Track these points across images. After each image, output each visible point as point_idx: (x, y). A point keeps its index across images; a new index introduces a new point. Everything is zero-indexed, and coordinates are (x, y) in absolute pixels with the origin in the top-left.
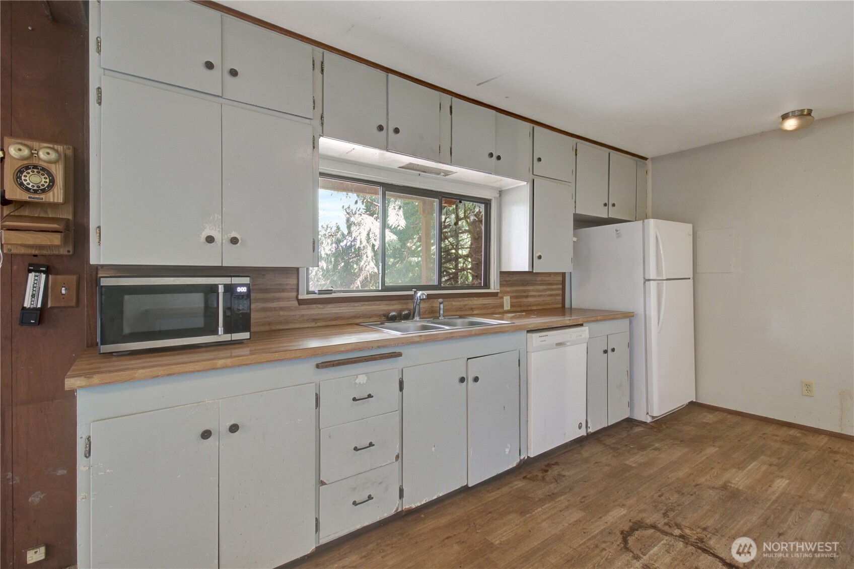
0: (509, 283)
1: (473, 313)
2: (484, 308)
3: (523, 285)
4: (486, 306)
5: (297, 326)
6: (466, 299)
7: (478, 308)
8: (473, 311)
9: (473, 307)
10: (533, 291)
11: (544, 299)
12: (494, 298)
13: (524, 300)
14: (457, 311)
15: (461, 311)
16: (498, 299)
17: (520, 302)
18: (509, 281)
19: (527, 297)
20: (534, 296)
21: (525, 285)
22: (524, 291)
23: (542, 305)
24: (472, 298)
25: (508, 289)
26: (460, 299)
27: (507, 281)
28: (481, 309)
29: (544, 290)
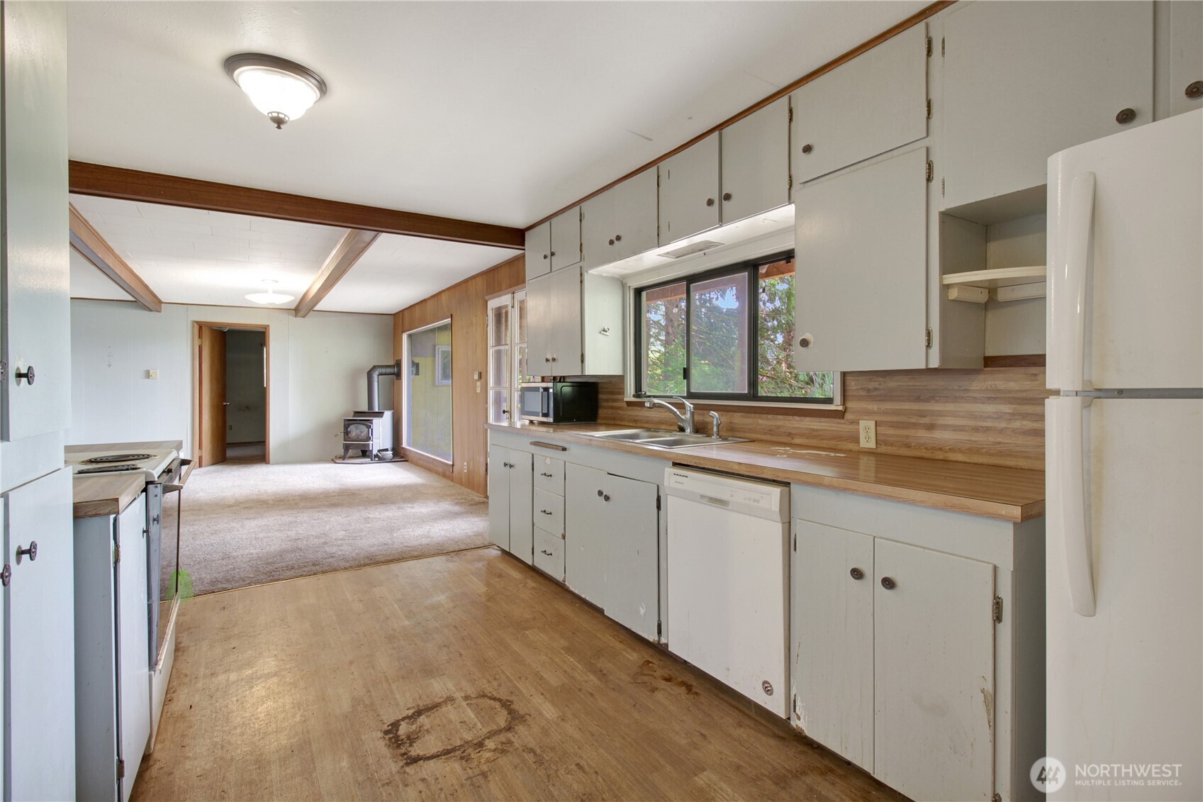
0: (874, 393)
1: (793, 442)
2: (814, 437)
3: (918, 399)
4: (815, 433)
5: (627, 424)
6: (779, 417)
7: (802, 435)
8: (793, 439)
9: (793, 432)
10: (953, 414)
11: (999, 440)
12: (837, 420)
13: (922, 434)
14: (765, 434)
15: (772, 435)
16: (845, 423)
17: (907, 437)
18: (876, 389)
19: (931, 427)
20: (956, 429)
21: (927, 401)
22: (922, 414)
23: (991, 455)
24: (791, 417)
25: (873, 406)
26: (770, 416)
27: (869, 390)
28: (807, 438)
29: (999, 417)
